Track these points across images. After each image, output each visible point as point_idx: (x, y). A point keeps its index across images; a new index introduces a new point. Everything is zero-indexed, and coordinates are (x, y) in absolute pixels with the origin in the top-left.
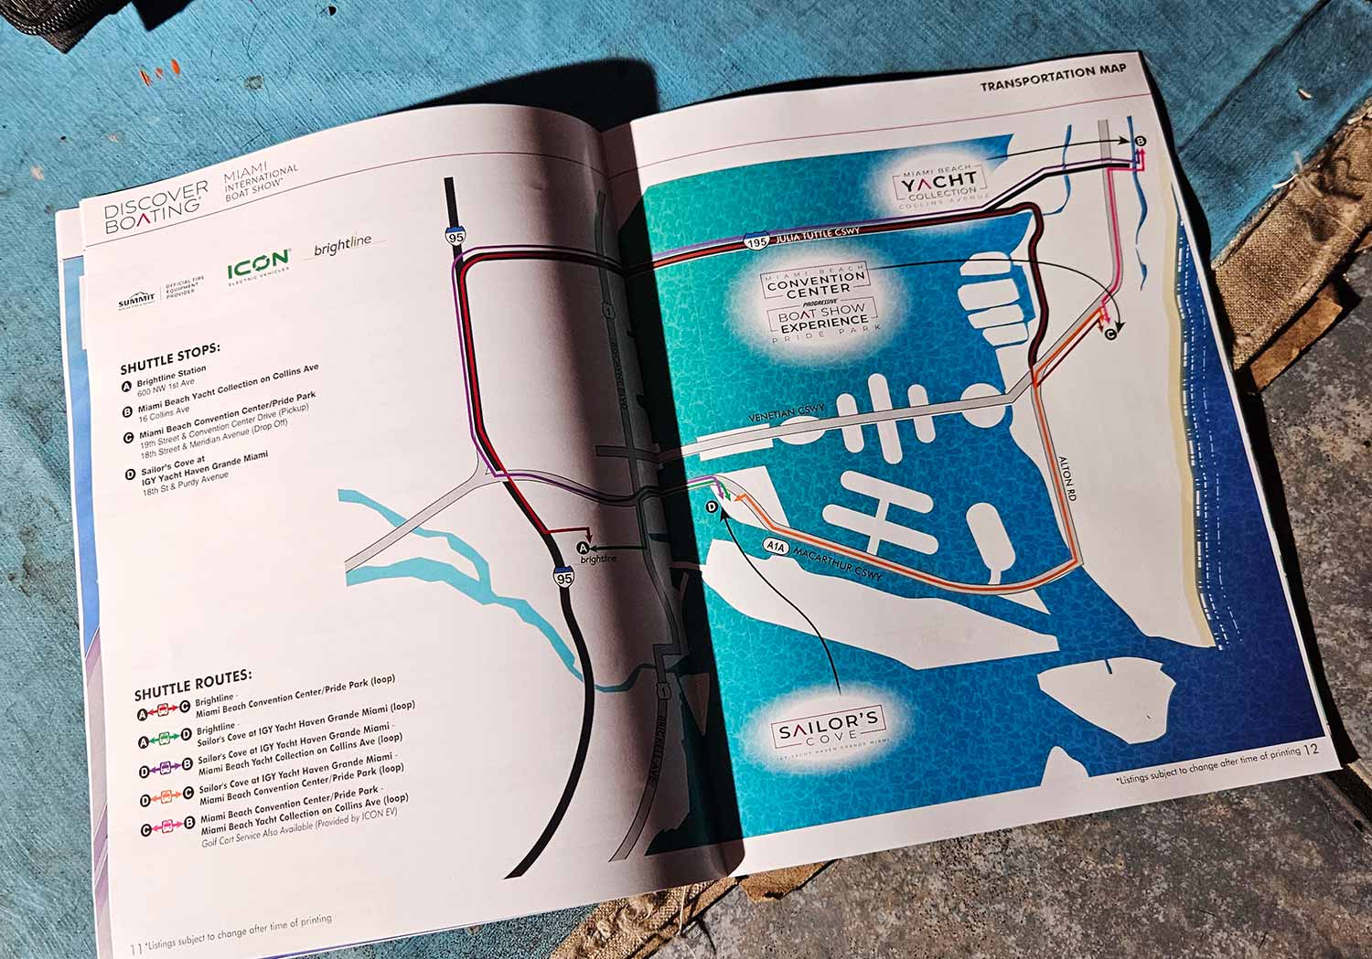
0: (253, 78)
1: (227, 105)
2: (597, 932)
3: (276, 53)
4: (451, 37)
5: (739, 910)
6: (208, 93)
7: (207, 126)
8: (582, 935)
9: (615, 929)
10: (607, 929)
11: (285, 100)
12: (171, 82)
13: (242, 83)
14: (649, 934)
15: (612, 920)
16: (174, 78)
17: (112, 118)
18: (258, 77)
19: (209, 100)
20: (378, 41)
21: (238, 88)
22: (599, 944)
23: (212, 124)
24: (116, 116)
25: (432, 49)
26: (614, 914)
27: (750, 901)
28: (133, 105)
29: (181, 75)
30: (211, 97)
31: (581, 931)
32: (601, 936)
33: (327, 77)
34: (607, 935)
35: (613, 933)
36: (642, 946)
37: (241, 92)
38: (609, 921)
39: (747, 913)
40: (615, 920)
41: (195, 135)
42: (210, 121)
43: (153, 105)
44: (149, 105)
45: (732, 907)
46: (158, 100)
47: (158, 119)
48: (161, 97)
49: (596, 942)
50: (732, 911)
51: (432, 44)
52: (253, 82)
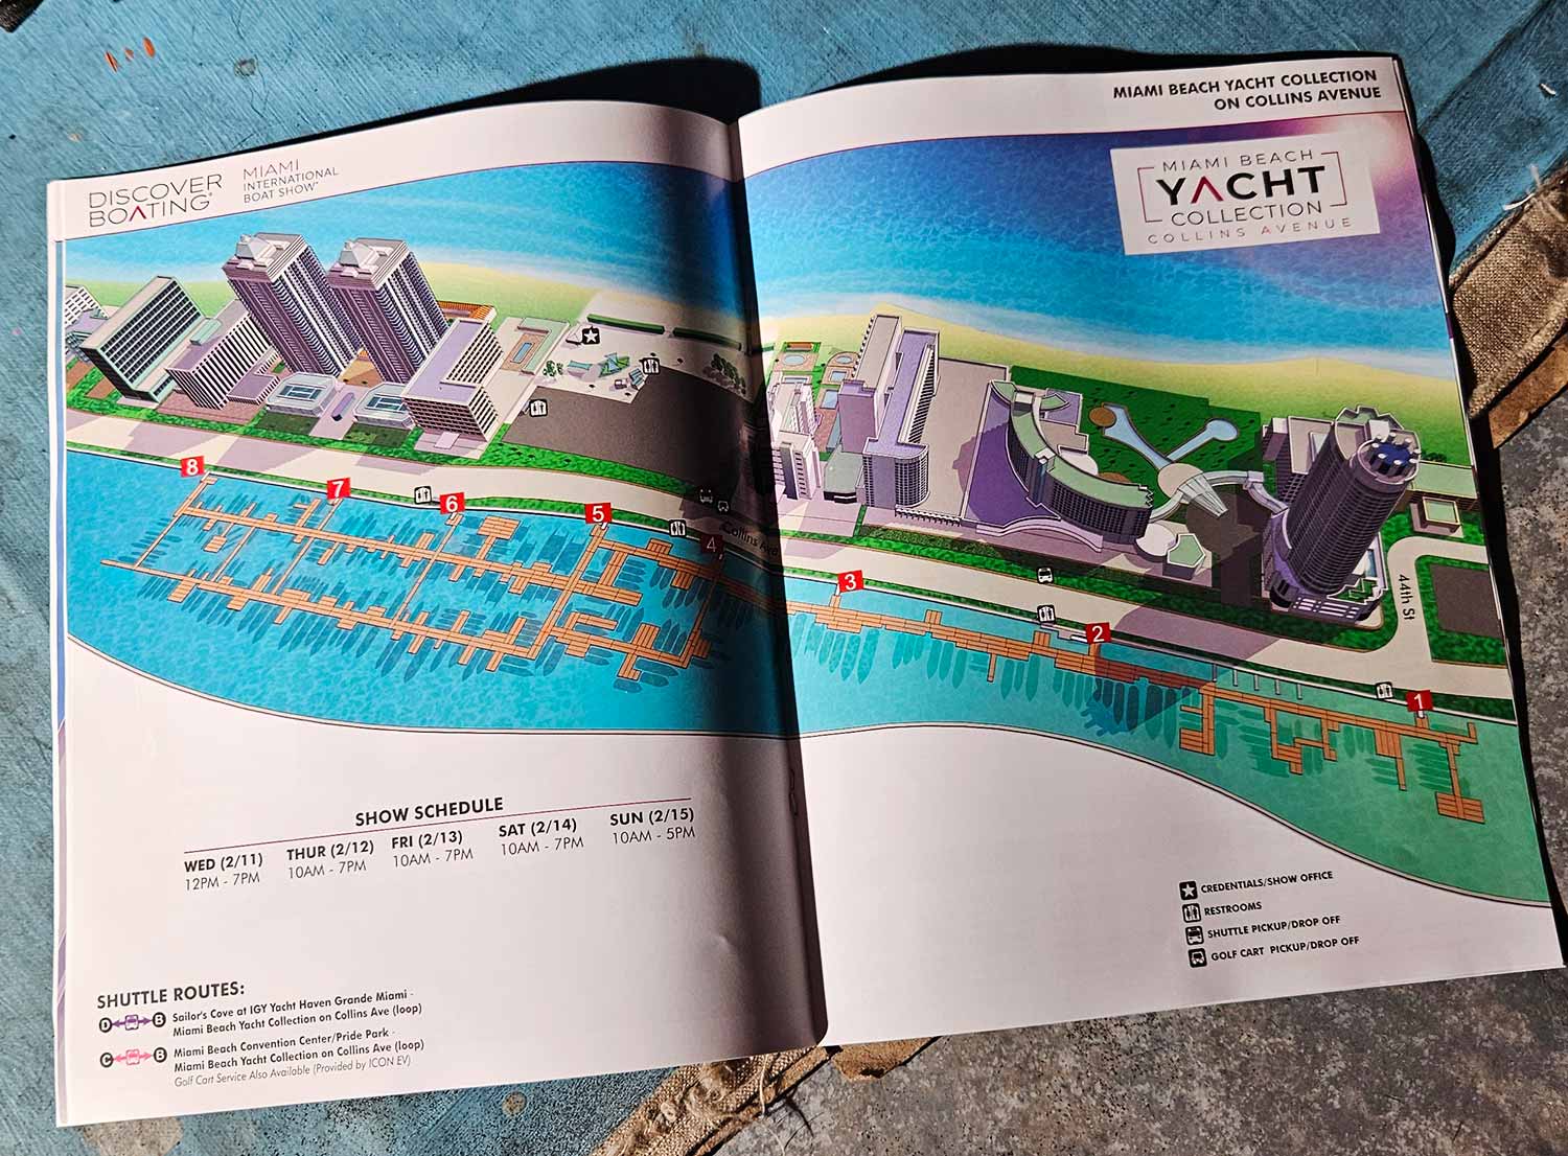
0: (244, 63)
1: (212, 96)
2: (660, 1115)
3: (273, 31)
4: (490, 10)
5: (831, 1090)
6: (189, 81)
7: (188, 122)
8: (642, 1118)
9: (682, 1111)
10: (672, 1111)
11: (284, 89)
12: (143, 66)
13: (231, 69)
14: (722, 1118)
15: (678, 1101)
16: (149, 63)
17: (71, 112)
18: (251, 61)
19: (191, 90)
20: (398, 15)
21: (226, 75)
22: (663, 1129)
23: (195, 121)
24: (76, 110)
25: (466, 25)
26: (681, 1094)
27: (844, 1079)
28: (96, 95)
29: (156, 57)
30: (192, 85)
31: (640, 1114)
32: (665, 1120)
33: (336, 61)
34: (672, 1119)
35: (679, 1117)
36: (715, 1132)
37: (229, 79)
38: (674, 1102)
39: (841, 1093)
40: (681, 1101)
41: (173, 135)
42: (192, 116)
43: (121, 95)
44: (117, 96)
45: (822, 1085)
46: (128, 90)
47: (128, 114)
48: (131, 85)
49: (659, 1127)
50: (823, 1090)
51: (466, 19)
52: (245, 67)
